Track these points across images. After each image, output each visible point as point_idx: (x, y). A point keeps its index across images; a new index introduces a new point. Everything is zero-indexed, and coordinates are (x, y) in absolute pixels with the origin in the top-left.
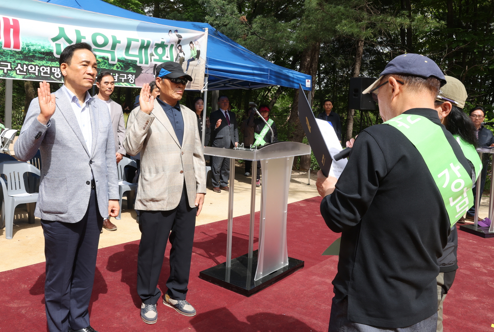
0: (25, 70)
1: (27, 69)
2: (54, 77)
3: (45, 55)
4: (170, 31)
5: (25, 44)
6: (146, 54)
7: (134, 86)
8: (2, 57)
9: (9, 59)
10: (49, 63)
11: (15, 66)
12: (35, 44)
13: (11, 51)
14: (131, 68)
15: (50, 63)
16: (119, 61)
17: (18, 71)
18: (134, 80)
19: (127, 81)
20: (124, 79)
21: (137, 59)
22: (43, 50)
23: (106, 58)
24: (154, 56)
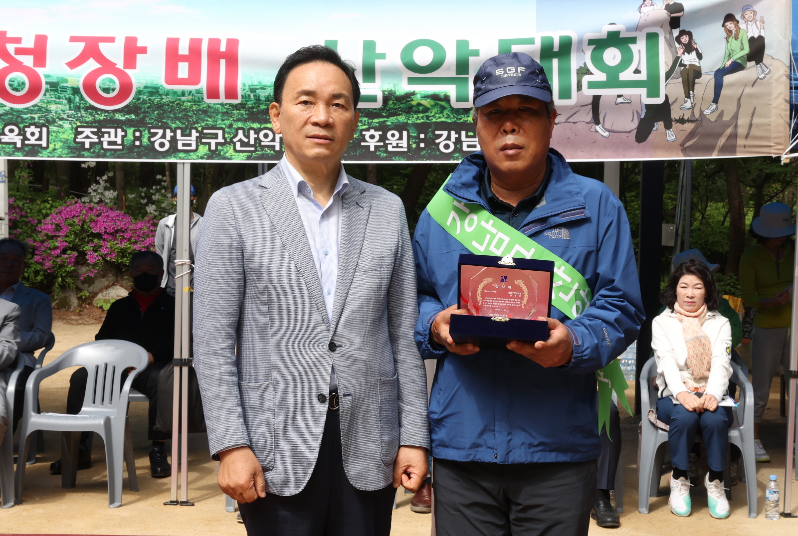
0: (252, 142)
1: (255, 139)
5: (247, 88)
8: (206, 118)
9: (220, 122)
11: (232, 135)
13: (222, 105)
17: (238, 144)
23: (443, 97)
24: (591, 74)
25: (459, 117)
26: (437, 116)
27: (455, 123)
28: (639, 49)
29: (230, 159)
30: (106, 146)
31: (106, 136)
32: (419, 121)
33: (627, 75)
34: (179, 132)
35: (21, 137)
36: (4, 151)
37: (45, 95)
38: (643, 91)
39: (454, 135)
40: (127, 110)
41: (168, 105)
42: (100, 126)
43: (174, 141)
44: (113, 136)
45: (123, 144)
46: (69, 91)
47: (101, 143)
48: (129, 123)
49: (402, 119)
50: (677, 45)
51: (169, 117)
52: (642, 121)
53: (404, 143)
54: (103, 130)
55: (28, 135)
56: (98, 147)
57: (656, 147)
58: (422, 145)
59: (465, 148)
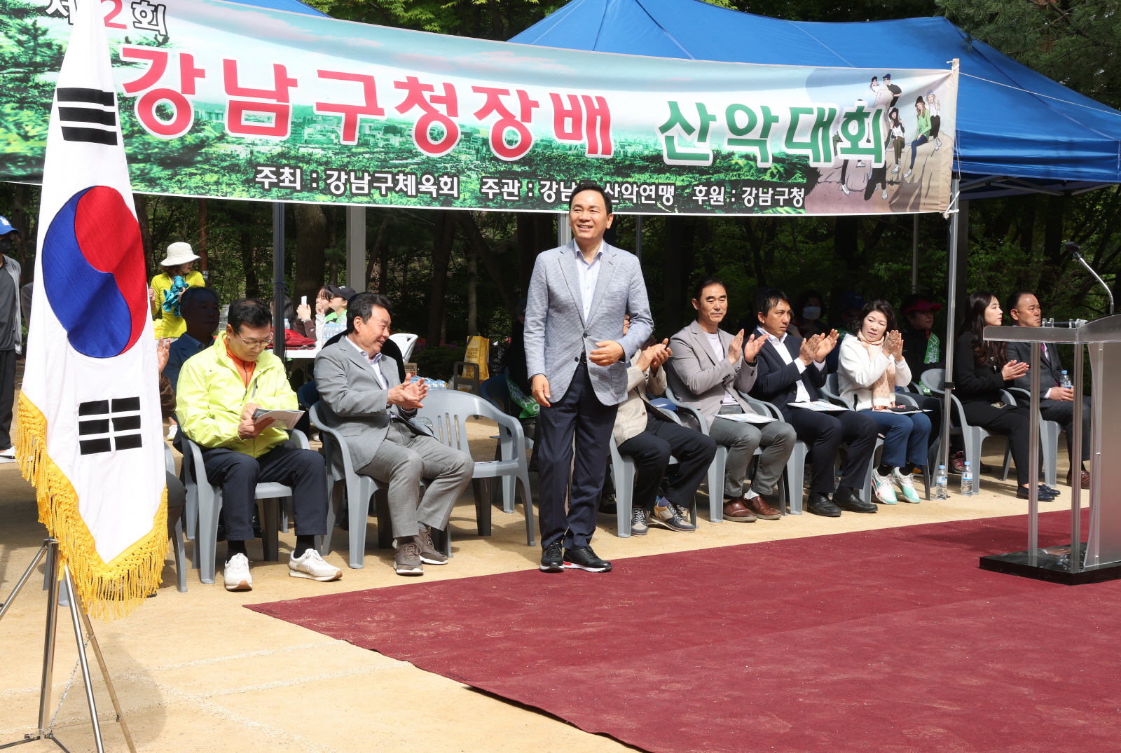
0: (616, 195)
1: (619, 192)
2: (662, 204)
3: (650, 162)
4: (875, 78)
5: (618, 144)
6: (825, 138)
7: (804, 213)
9: (593, 175)
10: (656, 178)
12: (633, 141)
13: (597, 159)
14: (798, 175)
15: (655, 176)
16: (776, 160)
18: (803, 199)
19: (789, 203)
20: (784, 200)
21: (808, 152)
22: (646, 153)
23: (752, 157)
24: (842, 141)
25: (760, 175)
26: (746, 174)
27: (756, 180)
28: (868, 121)
30: (506, 197)
31: (506, 186)
32: (733, 179)
33: (863, 144)
34: (562, 184)
35: (436, 187)
36: (423, 201)
37: (458, 145)
38: (872, 157)
39: (754, 191)
40: (521, 162)
41: (557, 158)
42: (501, 177)
43: (558, 193)
44: (512, 187)
45: (518, 196)
46: (480, 142)
47: (501, 193)
48: (523, 175)
49: (722, 176)
50: (890, 120)
51: (555, 170)
52: (869, 182)
53: (721, 198)
54: (504, 181)
56: (498, 197)
58: (733, 200)
59: (761, 204)
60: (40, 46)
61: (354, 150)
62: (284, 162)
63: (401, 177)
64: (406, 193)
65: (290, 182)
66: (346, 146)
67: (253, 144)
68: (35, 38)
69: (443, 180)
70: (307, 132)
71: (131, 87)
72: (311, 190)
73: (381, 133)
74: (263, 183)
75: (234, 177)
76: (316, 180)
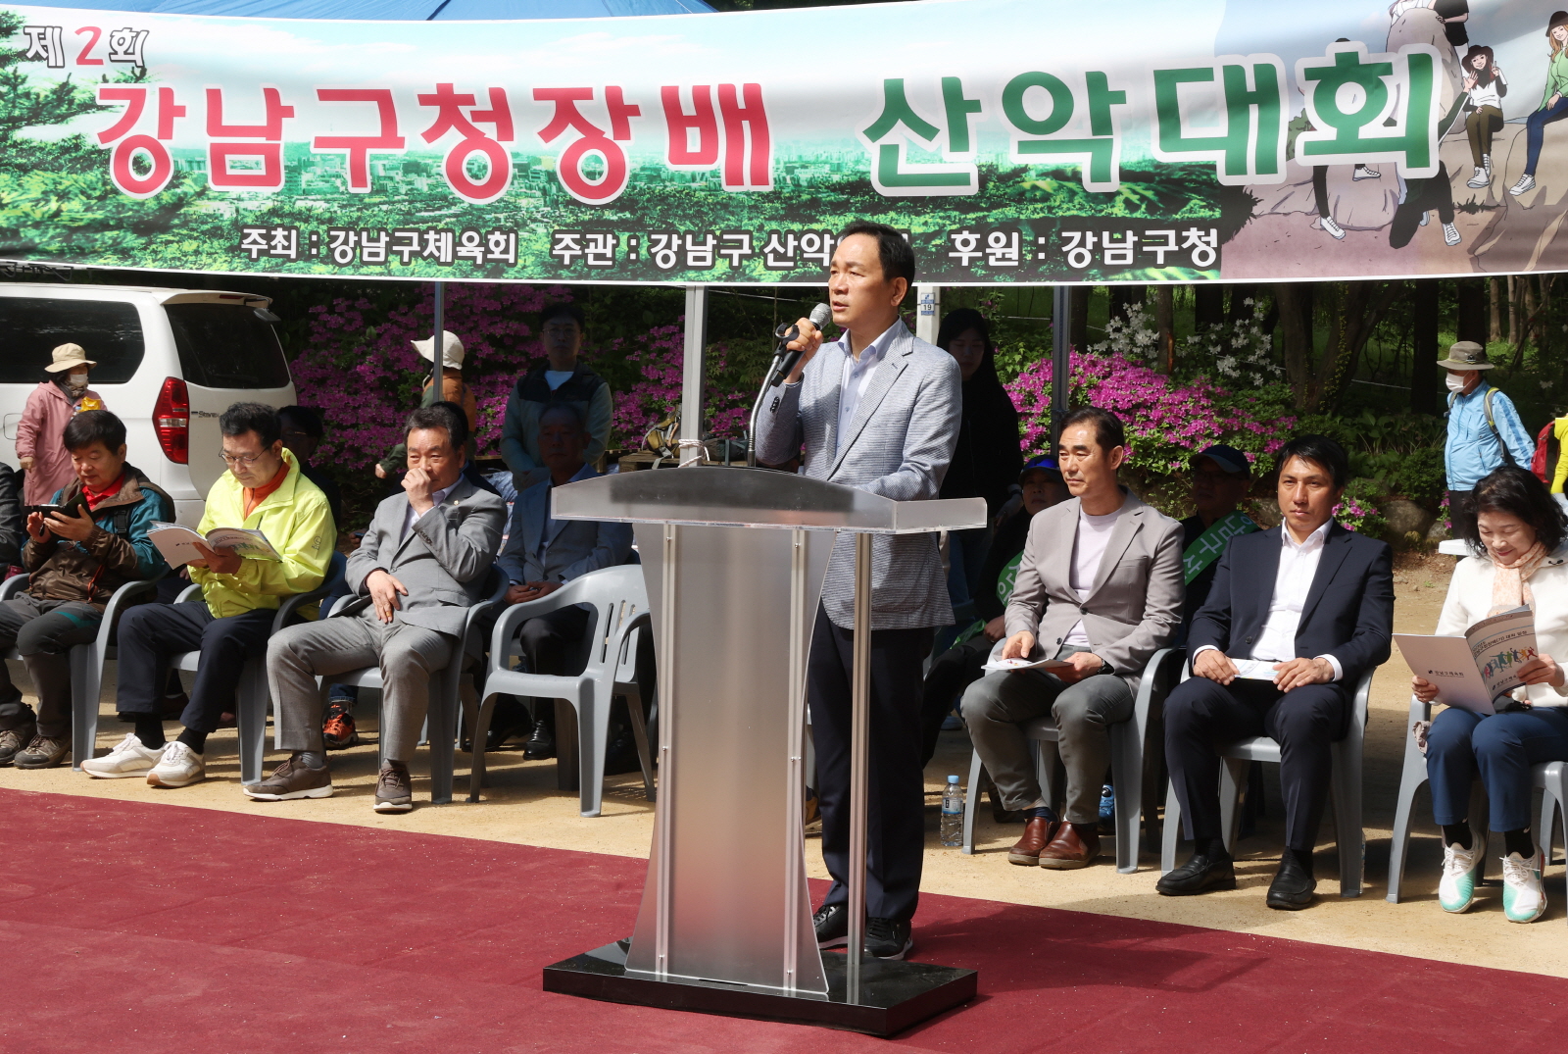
0: (790, 253)
1: (795, 248)
3: (848, 193)
5: (782, 166)
7: (1212, 278)
8: (727, 216)
9: (746, 221)
11: (763, 243)
12: (812, 159)
13: (748, 194)
14: (1196, 202)
16: (1126, 175)
17: (771, 257)
18: (1218, 250)
19: (1181, 258)
20: (1166, 253)
21: (1218, 157)
22: (836, 178)
23: (1070, 174)
24: (1313, 129)
25: (1099, 208)
26: (1065, 206)
27: (1092, 217)
29: (758, 280)
30: (591, 261)
31: (592, 245)
32: (1036, 216)
33: (1372, 130)
34: (689, 238)
35: (483, 249)
36: (460, 270)
37: (512, 184)
39: (1090, 238)
40: (619, 205)
41: (674, 196)
42: (585, 230)
43: (682, 252)
44: (602, 245)
45: (613, 259)
46: (543, 178)
47: (585, 256)
48: (623, 225)
49: (1010, 212)
50: (1465, 74)
51: (676, 215)
52: (1401, 210)
53: (1014, 253)
54: (589, 236)
55: (492, 245)
56: (581, 262)
57: (1425, 255)
58: (1042, 256)
59: (1108, 261)
60: (18, 96)
61: (367, 200)
62: (277, 221)
63: (431, 236)
64: (437, 259)
65: (284, 248)
66: (356, 195)
67: (239, 199)
68: (14, 87)
69: (493, 238)
70: (305, 178)
71: (105, 137)
72: (309, 258)
73: (401, 173)
74: (249, 251)
75: (216, 243)
76: (316, 245)
